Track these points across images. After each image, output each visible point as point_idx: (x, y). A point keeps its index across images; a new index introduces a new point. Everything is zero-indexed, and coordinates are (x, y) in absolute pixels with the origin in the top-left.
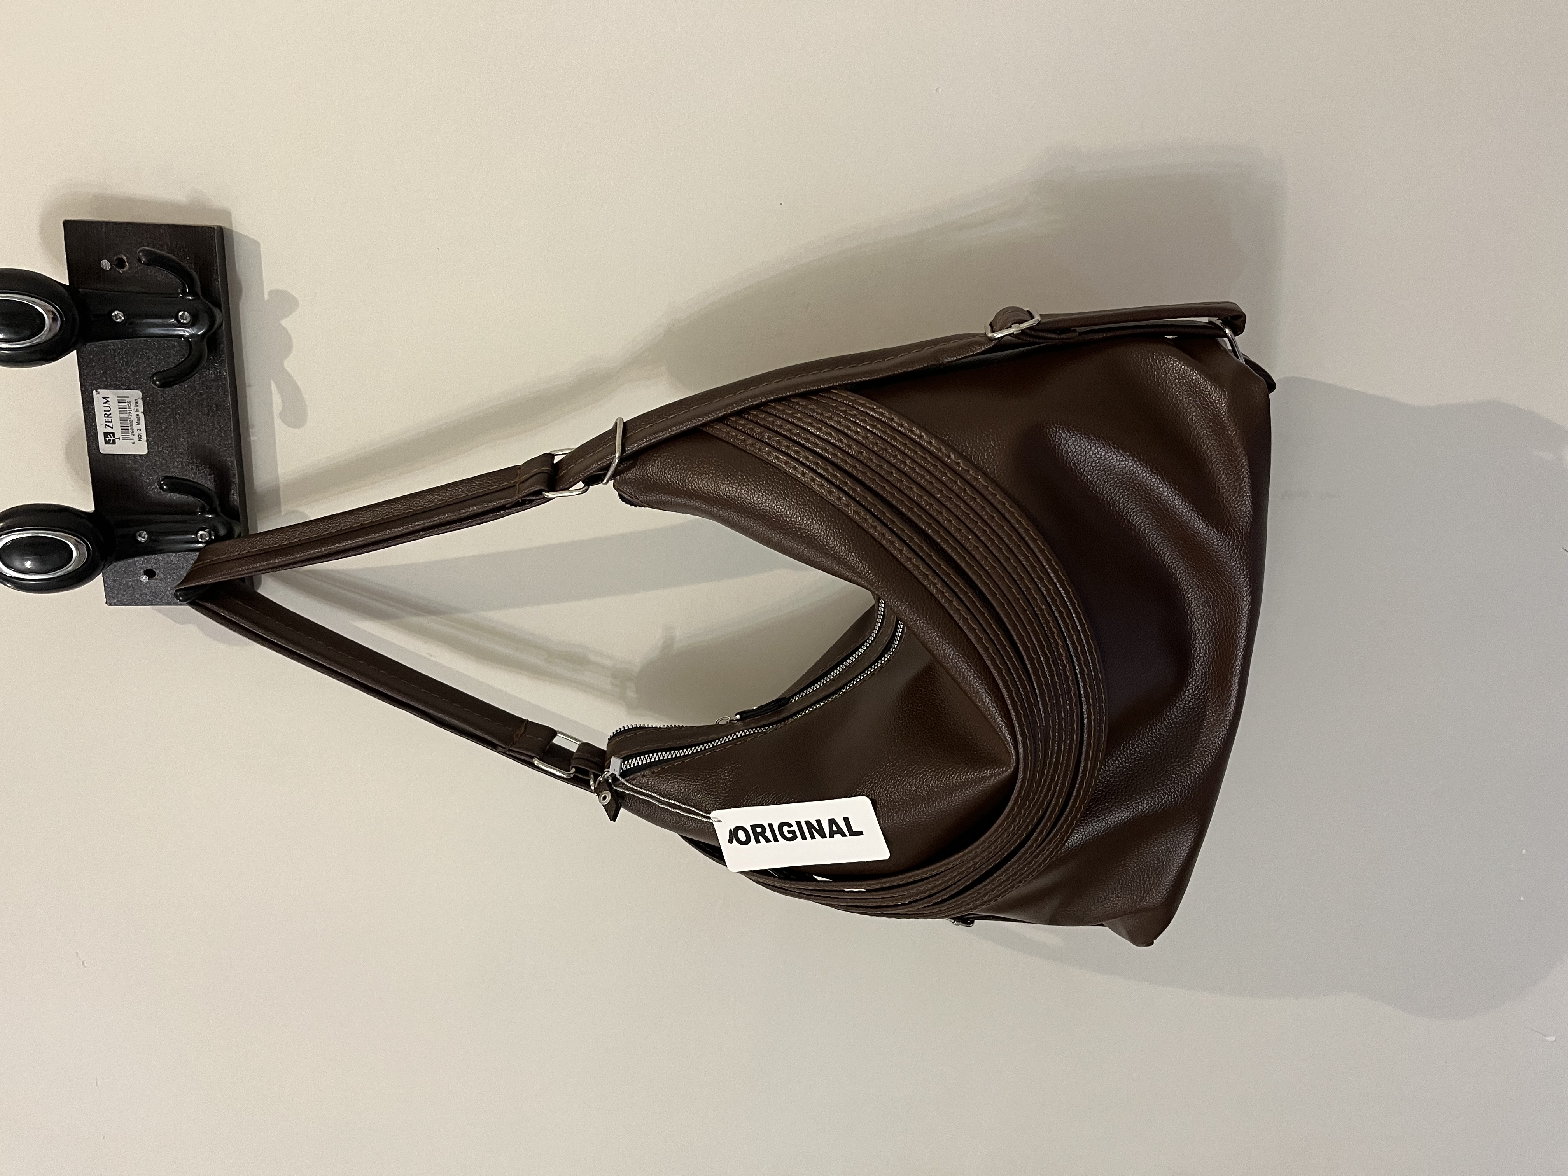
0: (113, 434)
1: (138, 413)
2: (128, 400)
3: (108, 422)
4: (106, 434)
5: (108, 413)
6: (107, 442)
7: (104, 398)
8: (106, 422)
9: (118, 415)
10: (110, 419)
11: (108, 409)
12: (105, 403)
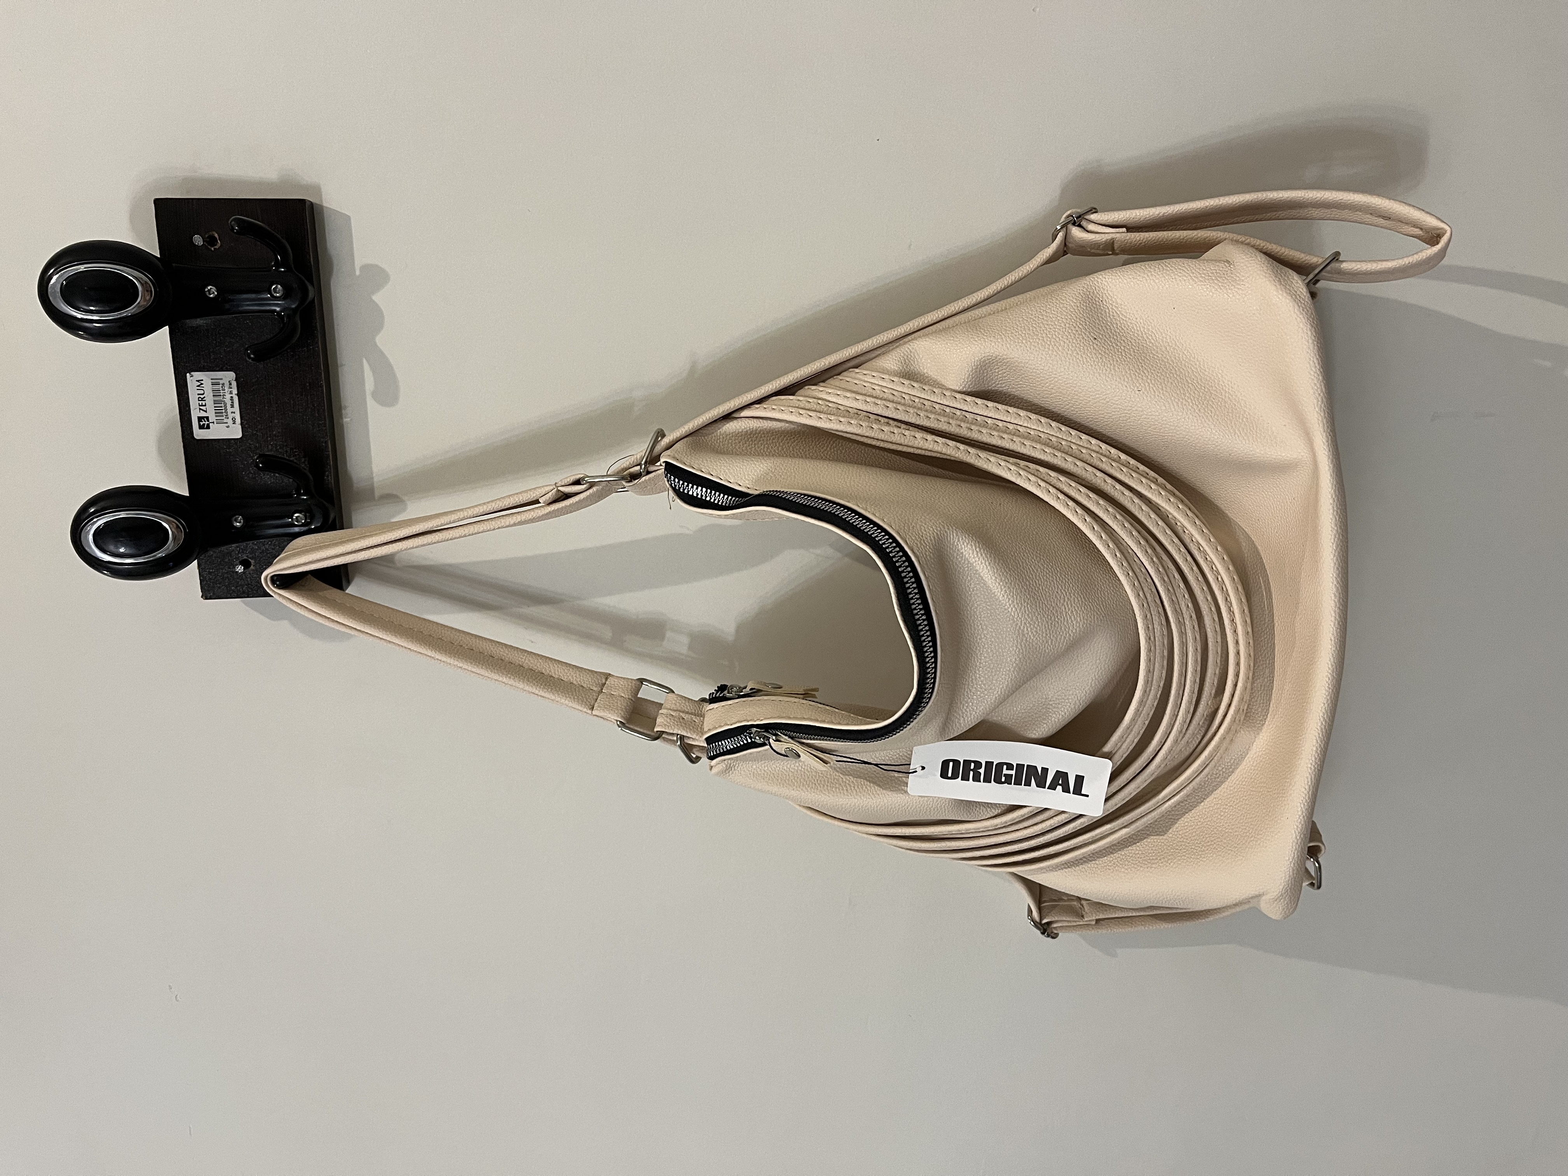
0: (207, 418)
1: (231, 395)
2: (221, 382)
3: (202, 405)
4: (200, 419)
5: (202, 396)
6: (201, 427)
7: (198, 381)
8: (200, 406)
9: (212, 398)
10: (204, 403)
11: (202, 392)
12: (198, 386)
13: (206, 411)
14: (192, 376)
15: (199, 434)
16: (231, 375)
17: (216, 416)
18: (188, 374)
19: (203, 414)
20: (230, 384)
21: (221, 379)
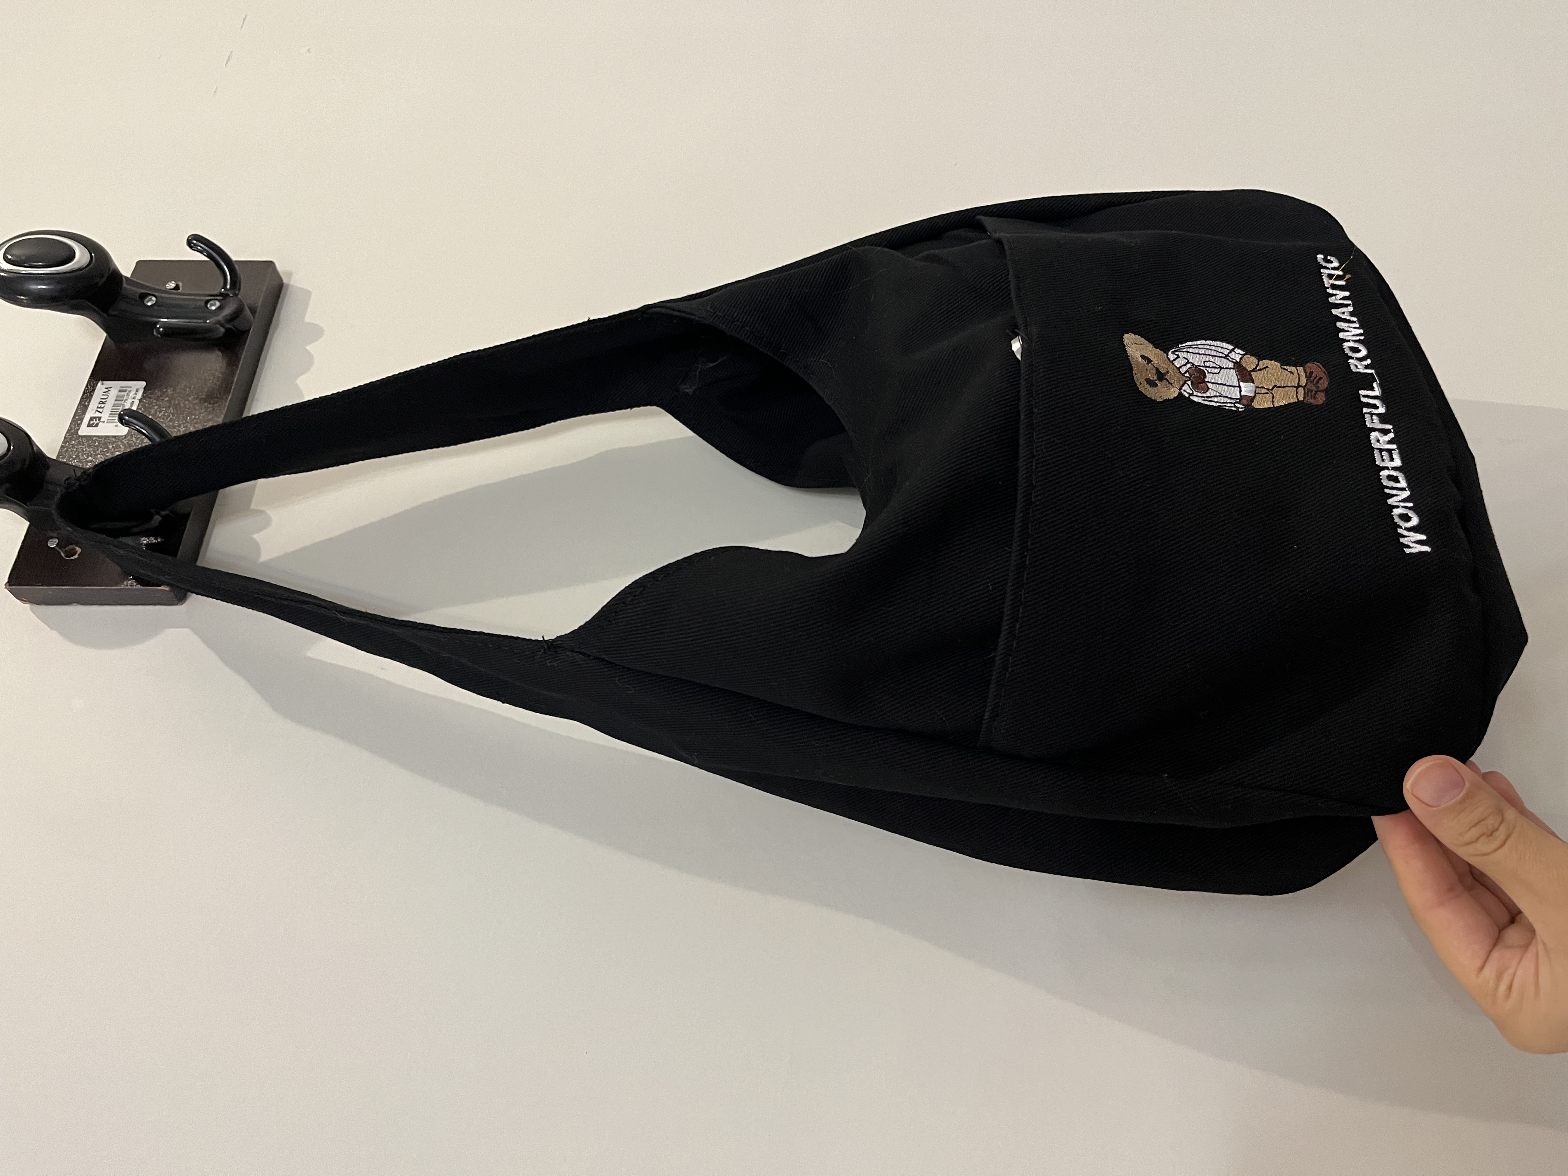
0: (100, 418)
1: (133, 400)
2: (129, 389)
3: (101, 408)
4: (92, 419)
5: (103, 400)
6: (89, 425)
7: (106, 388)
8: (98, 408)
9: (113, 402)
10: (103, 406)
11: (106, 397)
12: (105, 392)
13: (101, 413)
14: (103, 384)
15: (84, 430)
16: (143, 384)
17: (109, 417)
18: (99, 384)
19: (98, 414)
20: (137, 391)
21: (131, 387)
